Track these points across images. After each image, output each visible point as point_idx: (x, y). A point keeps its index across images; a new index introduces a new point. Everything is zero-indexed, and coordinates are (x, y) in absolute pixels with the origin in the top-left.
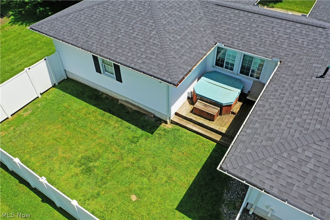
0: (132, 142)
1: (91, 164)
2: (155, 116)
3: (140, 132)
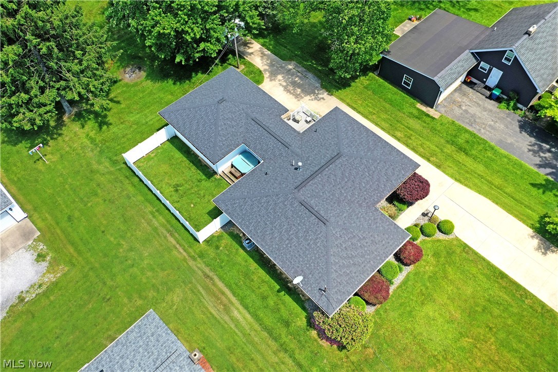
0: (199, 181)
1: (178, 188)
2: (213, 170)
3: (204, 177)
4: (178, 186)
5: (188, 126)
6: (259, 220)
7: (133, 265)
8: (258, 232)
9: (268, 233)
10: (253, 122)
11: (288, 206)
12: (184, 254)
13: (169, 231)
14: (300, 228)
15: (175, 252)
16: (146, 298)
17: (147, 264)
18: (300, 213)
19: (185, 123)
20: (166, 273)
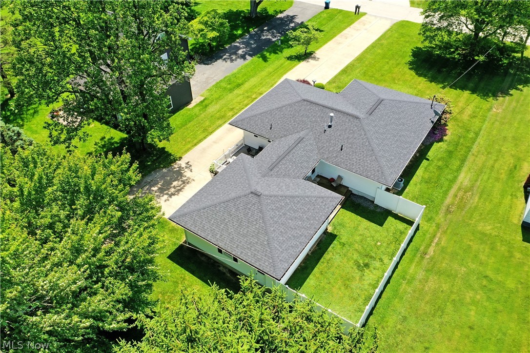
0: (344, 246)
1: (362, 265)
4: (359, 266)
5: (298, 232)
6: (396, 145)
7: (486, 277)
8: (406, 146)
9: (404, 139)
10: (276, 170)
11: (375, 123)
12: (438, 235)
13: (422, 258)
14: (391, 117)
15: (443, 243)
16: (509, 251)
17: (473, 263)
18: (379, 116)
19: (294, 236)
20: (471, 243)
